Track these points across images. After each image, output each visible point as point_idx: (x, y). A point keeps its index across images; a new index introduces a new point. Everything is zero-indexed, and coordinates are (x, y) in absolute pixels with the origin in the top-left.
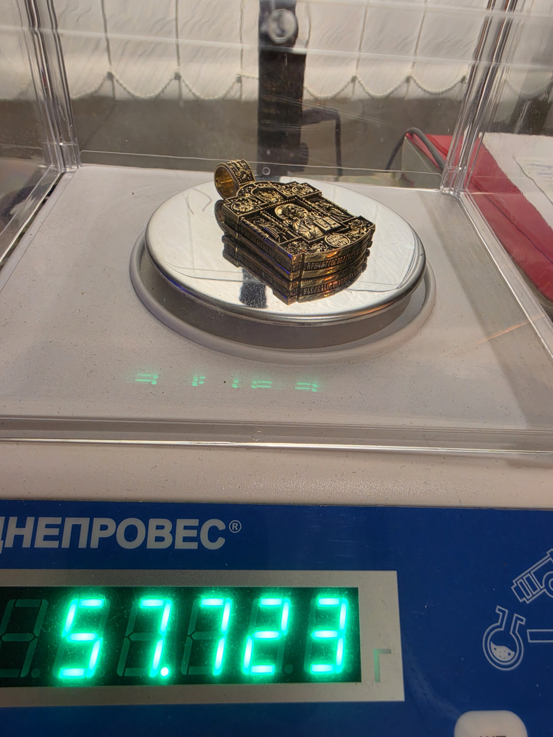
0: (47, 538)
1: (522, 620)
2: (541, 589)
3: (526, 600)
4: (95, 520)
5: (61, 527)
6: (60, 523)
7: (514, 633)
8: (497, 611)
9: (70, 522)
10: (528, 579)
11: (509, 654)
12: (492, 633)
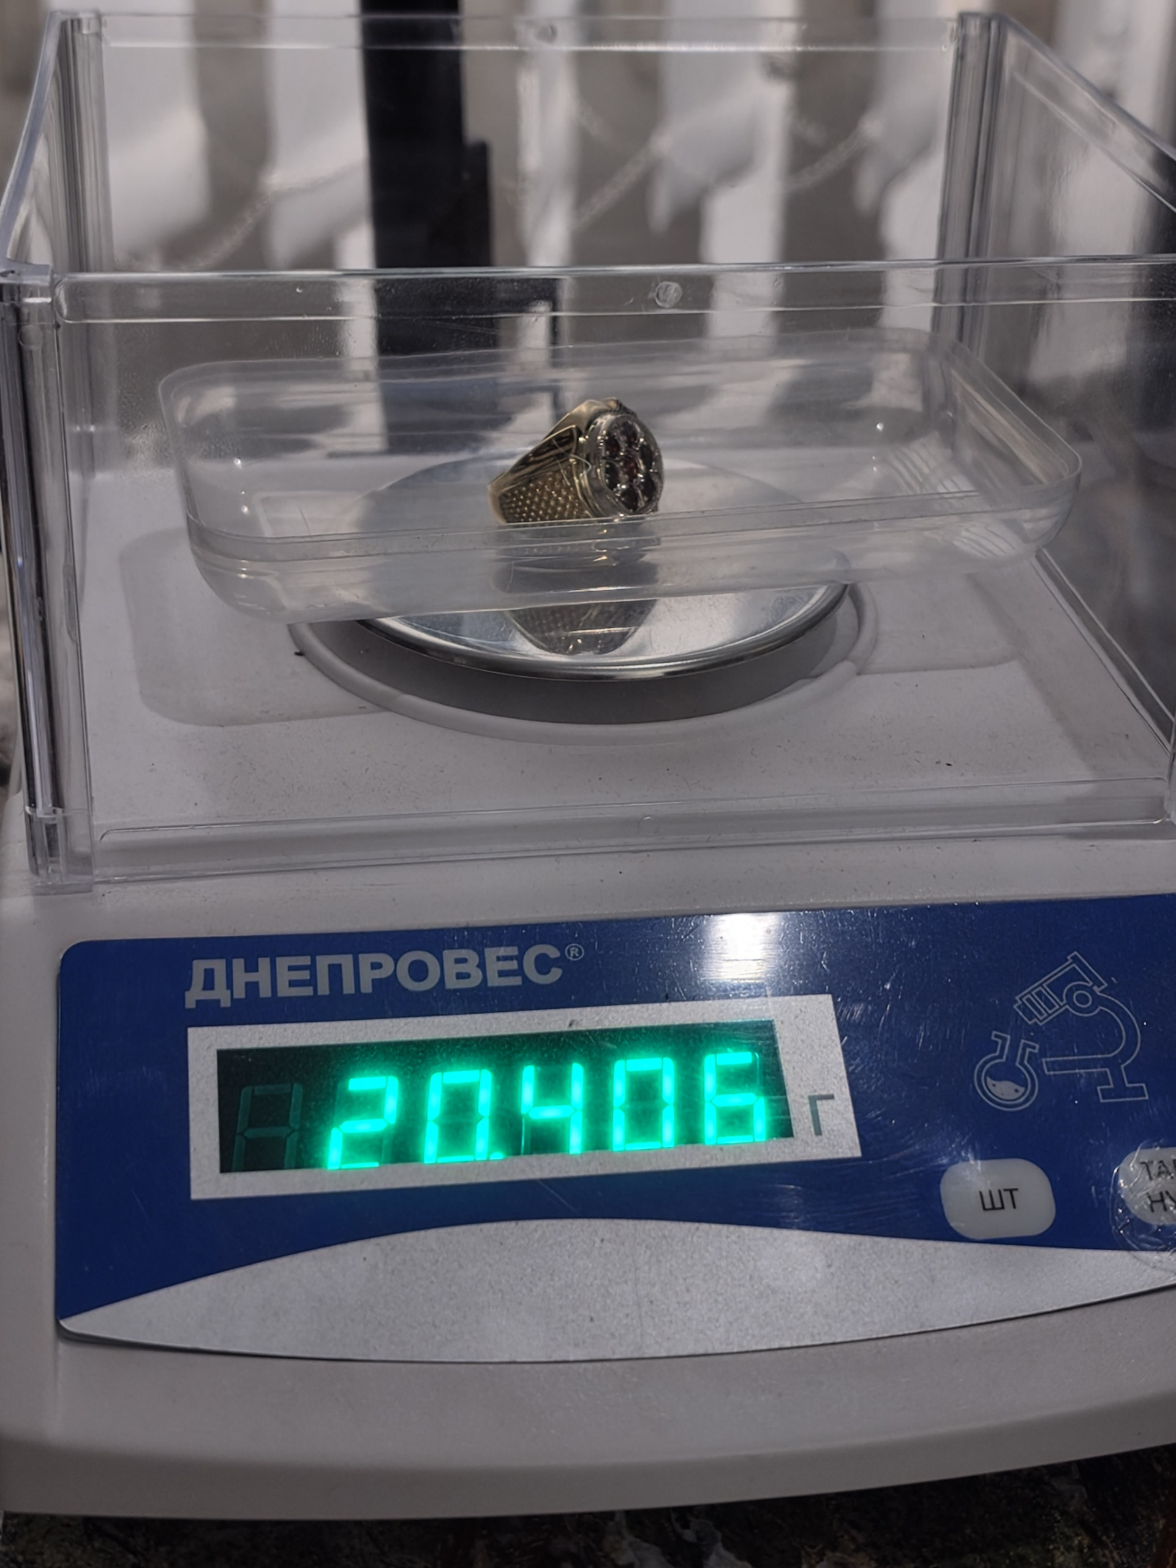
0: (292, 984)
1: (1034, 1048)
2: (1060, 1006)
3: (1039, 1023)
4: (361, 957)
5: (312, 968)
6: (309, 963)
7: (1022, 1063)
8: (993, 1038)
9: (324, 962)
10: (1039, 994)
11: (1017, 1091)
12: (988, 1066)
